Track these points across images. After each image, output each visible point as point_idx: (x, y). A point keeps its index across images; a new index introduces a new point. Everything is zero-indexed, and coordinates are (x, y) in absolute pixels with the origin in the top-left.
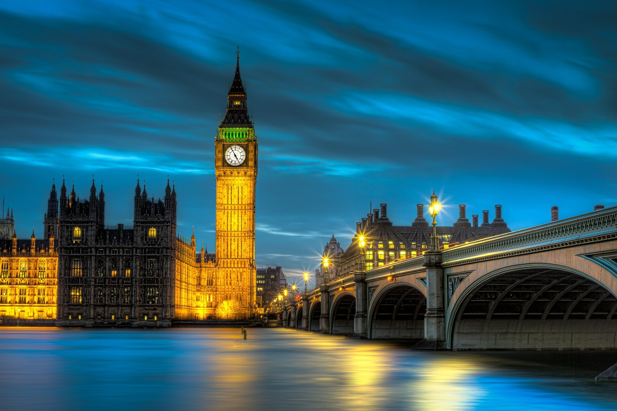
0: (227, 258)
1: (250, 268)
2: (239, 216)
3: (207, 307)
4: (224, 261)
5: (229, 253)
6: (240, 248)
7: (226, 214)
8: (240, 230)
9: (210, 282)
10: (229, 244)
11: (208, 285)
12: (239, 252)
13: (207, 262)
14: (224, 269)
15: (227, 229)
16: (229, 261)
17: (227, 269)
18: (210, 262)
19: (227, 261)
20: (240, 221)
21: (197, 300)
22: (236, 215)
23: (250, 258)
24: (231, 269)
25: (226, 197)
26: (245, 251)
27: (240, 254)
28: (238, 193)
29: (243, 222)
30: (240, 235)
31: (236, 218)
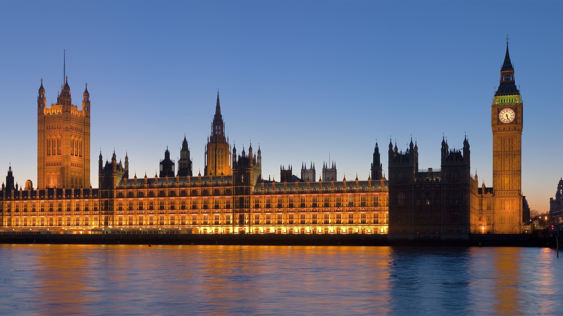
0: (502, 190)
1: (519, 197)
2: (510, 159)
3: (487, 225)
4: (499, 193)
5: (503, 186)
6: (511, 183)
7: (500, 159)
8: (511, 169)
9: (489, 207)
10: (503, 180)
11: (487, 210)
12: (510, 186)
13: (487, 193)
14: (499, 198)
15: (501, 169)
16: (503, 192)
17: (501, 198)
18: (489, 193)
19: (502, 192)
20: (511, 163)
21: (479, 221)
22: (508, 159)
23: (519, 190)
24: (504, 198)
25: (500, 146)
26: (515, 184)
27: (511, 187)
28: (509, 143)
29: (513, 164)
30: (511, 173)
31: (508, 161)
